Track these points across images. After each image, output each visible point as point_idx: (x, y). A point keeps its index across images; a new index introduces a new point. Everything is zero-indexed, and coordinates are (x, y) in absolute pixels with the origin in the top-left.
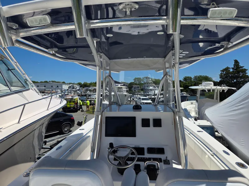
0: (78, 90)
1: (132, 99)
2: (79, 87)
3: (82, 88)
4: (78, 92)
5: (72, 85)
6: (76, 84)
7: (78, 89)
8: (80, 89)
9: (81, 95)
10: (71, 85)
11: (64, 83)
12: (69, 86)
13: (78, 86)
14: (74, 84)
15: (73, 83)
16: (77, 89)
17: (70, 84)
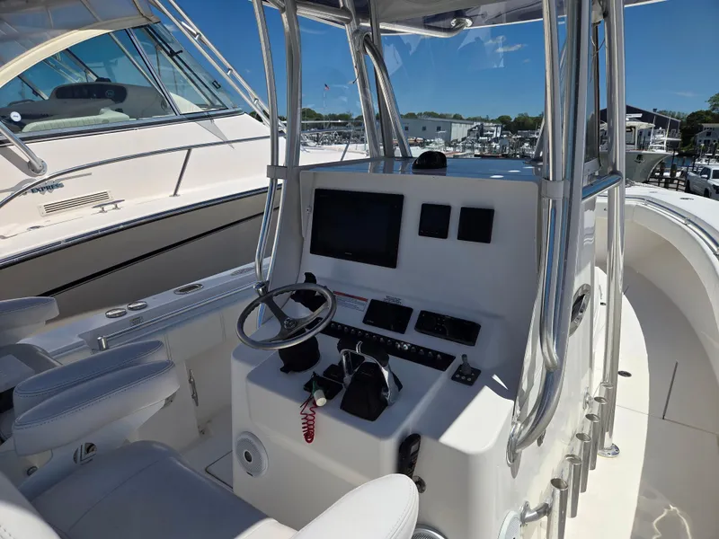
0: (496, 140)
1: (678, 174)
2: (500, 129)
3: (508, 134)
4: (494, 144)
5: (479, 124)
6: (492, 121)
7: (494, 136)
8: (501, 138)
9: (503, 155)
10: (475, 124)
11: (457, 118)
12: (469, 127)
13: (497, 126)
14: (487, 121)
15: (484, 117)
16: (491, 136)
17: (475, 120)
